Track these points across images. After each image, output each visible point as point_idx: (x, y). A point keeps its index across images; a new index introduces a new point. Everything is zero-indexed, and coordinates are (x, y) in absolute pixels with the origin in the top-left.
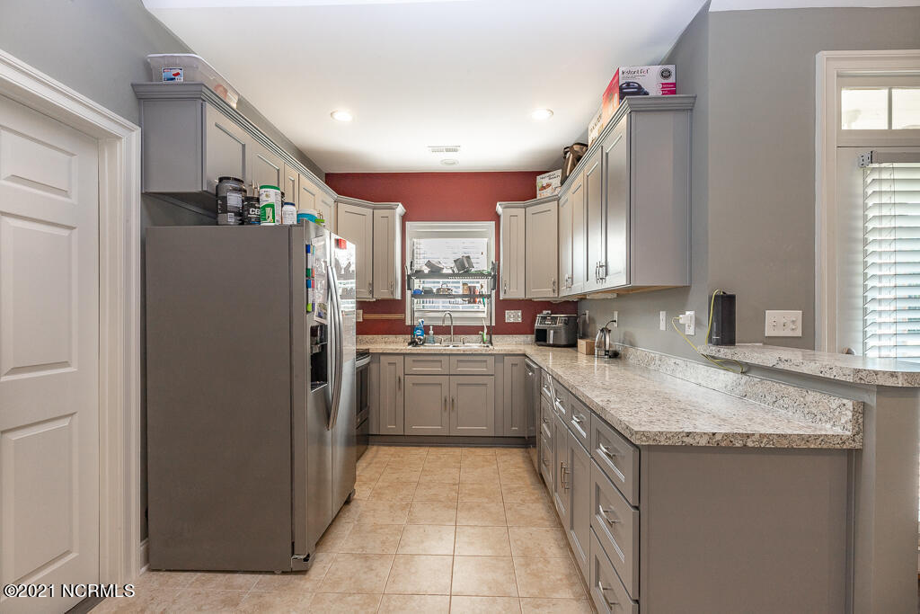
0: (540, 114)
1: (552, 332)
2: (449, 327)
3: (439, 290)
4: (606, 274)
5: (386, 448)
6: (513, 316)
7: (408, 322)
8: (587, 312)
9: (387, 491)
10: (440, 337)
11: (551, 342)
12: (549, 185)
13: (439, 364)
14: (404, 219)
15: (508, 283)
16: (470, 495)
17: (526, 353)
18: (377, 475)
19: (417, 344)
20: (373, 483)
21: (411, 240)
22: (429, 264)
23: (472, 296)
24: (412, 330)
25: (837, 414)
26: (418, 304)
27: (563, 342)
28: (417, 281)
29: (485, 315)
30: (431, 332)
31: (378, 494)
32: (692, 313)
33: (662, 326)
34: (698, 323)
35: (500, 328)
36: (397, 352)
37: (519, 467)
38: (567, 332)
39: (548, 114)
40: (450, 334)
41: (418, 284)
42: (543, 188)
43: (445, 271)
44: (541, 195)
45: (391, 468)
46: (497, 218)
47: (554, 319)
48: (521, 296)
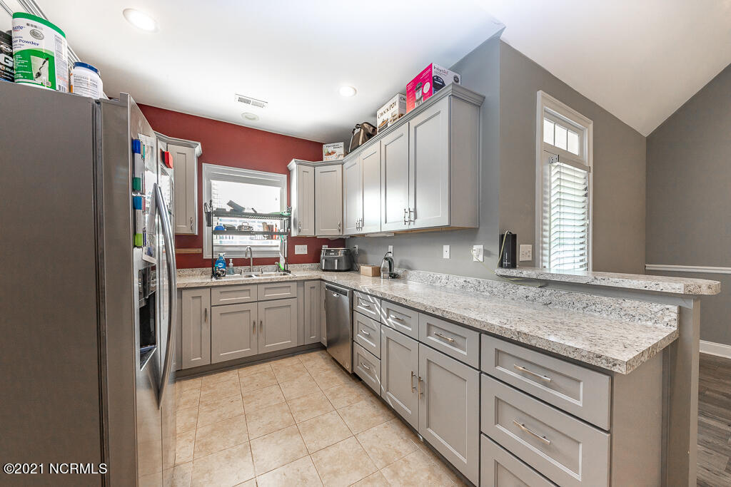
0: (346, 91)
1: (336, 261)
2: (249, 259)
3: (240, 227)
4: (416, 218)
5: (191, 381)
6: (301, 250)
7: (207, 255)
8: (357, 246)
9: (213, 438)
10: (239, 268)
11: (336, 268)
12: (333, 153)
13: (248, 293)
14: (201, 159)
15: (302, 223)
16: (303, 411)
17: (323, 278)
18: (193, 420)
19: (219, 275)
20: (192, 433)
21: (209, 180)
22: (230, 204)
23: (270, 233)
24: (212, 263)
25: (659, 315)
26: (217, 240)
27: (343, 268)
28: (215, 219)
29: (278, 249)
30: (231, 264)
31: (204, 447)
32: (481, 247)
33: (446, 255)
34: (487, 253)
35: (292, 259)
36: (203, 285)
37: (327, 370)
38: (346, 261)
39: (352, 92)
40: (249, 265)
41: (216, 222)
42: (329, 154)
43: (246, 211)
44: (326, 158)
45: (206, 405)
46: (288, 173)
47: (336, 252)
48: (312, 234)
